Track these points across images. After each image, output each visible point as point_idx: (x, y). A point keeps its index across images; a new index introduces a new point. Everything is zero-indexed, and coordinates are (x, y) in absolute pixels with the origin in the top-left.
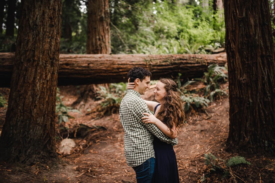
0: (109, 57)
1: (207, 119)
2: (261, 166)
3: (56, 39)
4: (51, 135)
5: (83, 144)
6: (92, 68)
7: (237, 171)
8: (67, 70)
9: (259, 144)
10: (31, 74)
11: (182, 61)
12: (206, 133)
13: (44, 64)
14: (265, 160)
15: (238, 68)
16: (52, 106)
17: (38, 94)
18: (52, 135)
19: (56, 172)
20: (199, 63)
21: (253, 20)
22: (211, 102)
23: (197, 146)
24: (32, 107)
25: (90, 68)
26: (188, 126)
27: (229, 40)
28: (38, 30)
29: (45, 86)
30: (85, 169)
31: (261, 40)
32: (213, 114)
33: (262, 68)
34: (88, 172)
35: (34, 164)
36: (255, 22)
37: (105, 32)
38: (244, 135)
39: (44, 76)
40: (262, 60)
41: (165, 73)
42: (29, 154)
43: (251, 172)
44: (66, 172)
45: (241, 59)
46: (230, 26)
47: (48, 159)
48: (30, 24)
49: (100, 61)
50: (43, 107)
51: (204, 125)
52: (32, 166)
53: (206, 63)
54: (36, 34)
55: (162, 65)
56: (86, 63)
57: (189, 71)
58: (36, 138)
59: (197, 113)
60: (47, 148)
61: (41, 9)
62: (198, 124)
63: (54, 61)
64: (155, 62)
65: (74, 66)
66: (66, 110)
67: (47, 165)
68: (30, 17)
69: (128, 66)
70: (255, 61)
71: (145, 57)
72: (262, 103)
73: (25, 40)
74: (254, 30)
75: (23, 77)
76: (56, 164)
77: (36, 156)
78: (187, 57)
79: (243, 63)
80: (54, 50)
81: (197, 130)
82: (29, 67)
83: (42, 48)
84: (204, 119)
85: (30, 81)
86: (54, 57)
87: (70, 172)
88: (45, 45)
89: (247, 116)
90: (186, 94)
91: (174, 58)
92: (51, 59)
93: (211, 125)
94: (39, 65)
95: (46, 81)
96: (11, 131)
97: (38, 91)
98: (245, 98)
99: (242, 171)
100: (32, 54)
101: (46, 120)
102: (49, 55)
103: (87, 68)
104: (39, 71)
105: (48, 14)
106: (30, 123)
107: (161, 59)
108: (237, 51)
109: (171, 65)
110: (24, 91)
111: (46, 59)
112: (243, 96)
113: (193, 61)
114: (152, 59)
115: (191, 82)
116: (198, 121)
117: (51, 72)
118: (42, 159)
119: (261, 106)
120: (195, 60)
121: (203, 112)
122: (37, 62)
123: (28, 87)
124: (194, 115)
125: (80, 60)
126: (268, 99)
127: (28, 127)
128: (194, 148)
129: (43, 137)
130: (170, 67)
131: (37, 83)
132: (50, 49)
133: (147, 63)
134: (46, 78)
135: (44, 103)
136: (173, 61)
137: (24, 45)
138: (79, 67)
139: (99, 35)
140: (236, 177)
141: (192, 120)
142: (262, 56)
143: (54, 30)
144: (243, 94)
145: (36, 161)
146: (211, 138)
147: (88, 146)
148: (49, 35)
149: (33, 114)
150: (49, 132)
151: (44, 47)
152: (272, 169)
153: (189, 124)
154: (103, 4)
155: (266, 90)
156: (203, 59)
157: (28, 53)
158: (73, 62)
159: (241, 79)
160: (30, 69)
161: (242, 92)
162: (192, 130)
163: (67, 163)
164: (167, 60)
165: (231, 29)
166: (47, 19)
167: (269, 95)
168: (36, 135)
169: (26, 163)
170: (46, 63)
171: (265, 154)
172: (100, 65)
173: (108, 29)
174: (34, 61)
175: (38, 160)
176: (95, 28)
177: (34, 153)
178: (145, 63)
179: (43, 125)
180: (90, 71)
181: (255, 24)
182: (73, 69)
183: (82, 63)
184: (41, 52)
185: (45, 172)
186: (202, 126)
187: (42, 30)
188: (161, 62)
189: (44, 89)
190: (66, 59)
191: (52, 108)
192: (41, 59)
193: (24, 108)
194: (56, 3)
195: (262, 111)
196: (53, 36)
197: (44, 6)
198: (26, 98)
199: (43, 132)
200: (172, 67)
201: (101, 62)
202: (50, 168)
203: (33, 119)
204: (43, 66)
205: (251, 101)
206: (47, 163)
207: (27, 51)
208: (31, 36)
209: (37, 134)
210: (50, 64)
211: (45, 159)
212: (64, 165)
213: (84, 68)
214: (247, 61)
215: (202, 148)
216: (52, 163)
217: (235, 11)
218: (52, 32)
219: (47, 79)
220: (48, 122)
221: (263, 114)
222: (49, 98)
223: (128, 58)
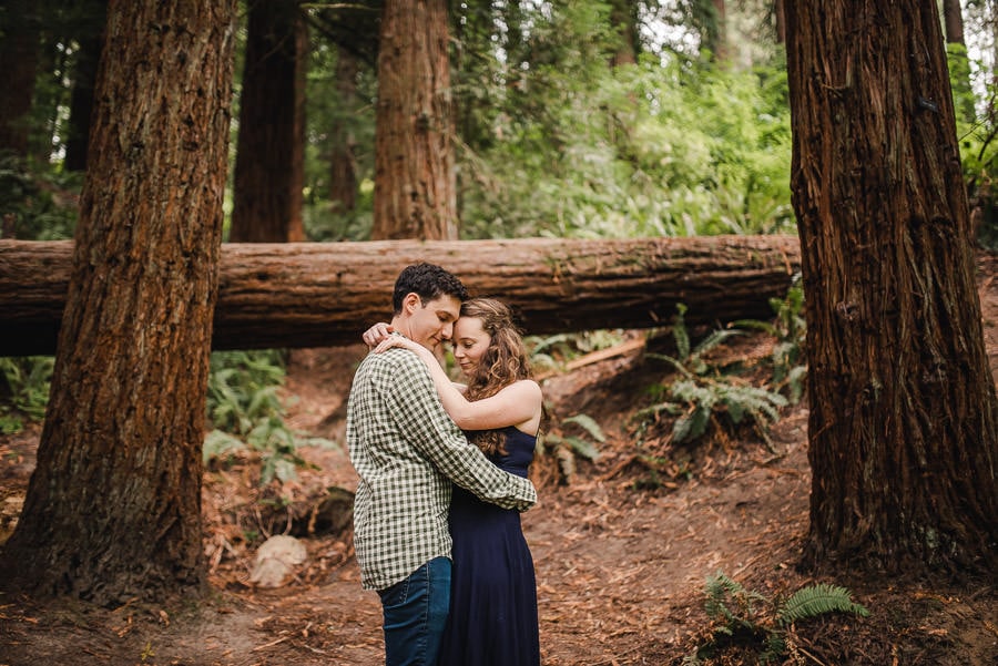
0: (417, 249)
1: (768, 465)
2: (904, 618)
3: (205, 189)
4: (182, 509)
5: (329, 555)
6: (352, 289)
7: (815, 638)
8: (261, 297)
9: (905, 543)
10: (118, 303)
11: (692, 260)
12: (754, 512)
13: (162, 271)
14: (921, 599)
15: (830, 270)
16: (187, 413)
17: (139, 370)
18: (187, 509)
19: (190, 632)
20: (761, 266)
21: (881, 95)
22: (791, 405)
23: (713, 559)
24: (118, 414)
25: (343, 288)
26: (695, 490)
27: (802, 172)
28: (145, 163)
29: (164, 343)
30: (293, 626)
31: (908, 166)
32: (794, 446)
33: (914, 265)
34: (302, 634)
35: (122, 604)
36: (887, 102)
37: (435, 170)
38: (853, 508)
39: (162, 310)
40: (912, 235)
41: (628, 304)
42: (105, 570)
43: (864, 640)
44: (226, 633)
45: (841, 235)
46: (803, 120)
47: (170, 589)
48: (122, 143)
49: (379, 265)
50: (157, 413)
51: (752, 485)
52: (112, 610)
53: (788, 266)
54: (138, 175)
55: (613, 277)
56: (330, 272)
57: (718, 294)
58: (129, 517)
59: (735, 443)
60: (168, 553)
61: (155, 94)
62: (732, 481)
63: (199, 260)
64: (587, 264)
65: (287, 281)
66: (290, 440)
67: (164, 609)
68: (121, 121)
69: (484, 279)
70: (887, 242)
71: (551, 250)
72: (916, 391)
73: (104, 195)
74: (883, 130)
75: (92, 316)
76: (194, 605)
77: (129, 578)
78: (714, 247)
79: (848, 248)
80: (198, 225)
81: (724, 504)
82: (113, 280)
83: (157, 220)
84: (755, 463)
85: (116, 329)
86: (198, 249)
87: (239, 635)
88: (166, 209)
89: (864, 438)
90: (703, 380)
91: (659, 251)
92: (186, 254)
93: (776, 484)
94: (146, 273)
95: (168, 328)
96: (52, 494)
97: (139, 359)
98: (854, 377)
99: (835, 636)
100: (123, 238)
101: (166, 457)
102: (179, 241)
103: (330, 289)
104: (145, 294)
105: (181, 107)
106: (112, 467)
107: (609, 254)
108: (828, 210)
109: (646, 273)
110: (95, 359)
111: (168, 256)
112: (849, 368)
113: (734, 258)
114: (576, 253)
115: (724, 334)
116: (734, 473)
117: (188, 300)
118: (146, 587)
119: (910, 403)
120: (745, 255)
121: (757, 439)
122: (137, 265)
123: (110, 346)
124: (723, 450)
125: (311, 262)
126: (937, 376)
127: (104, 480)
128: (701, 565)
129: (154, 514)
130: (645, 280)
131: (139, 332)
132: (185, 222)
133: (554, 270)
134: (167, 317)
135: (158, 401)
136: (654, 259)
137: (99, 212)
138: (306, 284)
139: (412, 181)
140: (808, 658)
141: (712, 470)
142: (914, 223)
143: (197, 161)
144: (850, 361)
145: (129, 594)
146: (767, 530)
147: (345, 559)
148: (180, 177)
149: (121, 437)
150: (174, 498)
151: (164, 216)
152: (943, 631)
153: (701, 483)
154: (429, 75)
155: (930, 342)
156: (776, 252)
157: (111, 236)
158: (284, 269)
159: (843, 306)
160: (117, 287)
161: (844, 354)
162: (707, 503)
163: (236, 604)
164: (634, 257)
165: (807, 134)
166: (176, 126)
167: (939, 360)
168: (130, 508)
169: (94, 600)
170: (171, 267)
171: (924, 576)
172: (381, 276)
173: (444, 159)
174: (130, 261)
175: (136, 591)
176: (401, 158)
177: (122, 566)
178: (548, 270)
179: (155, 472)
180: (346, 300)
181: (887, 112)
182: (285, 291)
183: (317, 270)
184: (154, 233)
185: (152, 632)
186: (744, 487)
187: (157, 159)
188: (610, 263)
189: (160, 355)
190: (259, 259)
191: (188, 418)
192: (151, 256)
193: (92, 417)
194: (209, 71)
195: (913, 421)
196: (195, 180)
197: (166, 83)
198: (102, 385)
199: (153, 498)
200: (652, 280)
201: (386, 268)
202: (171, 617)
203: (120, 454)
204: (158, 279)
205: (876, 384)
206: (162, 602)
207: (109, 230)
208: (123, 181)
209: (134, 503)
210: (185, 271)
211: (157, 588)
212: (223, 609)
213: (322, 289)
214: (863, 244)
215: (725, 562)
216: (181, 602)
217: (817, 70)
218: (191, 167)
219: (171, 321)
220: (173, 465)
221: (918, 433)
222: (177, 383)
223: (487, 252)
